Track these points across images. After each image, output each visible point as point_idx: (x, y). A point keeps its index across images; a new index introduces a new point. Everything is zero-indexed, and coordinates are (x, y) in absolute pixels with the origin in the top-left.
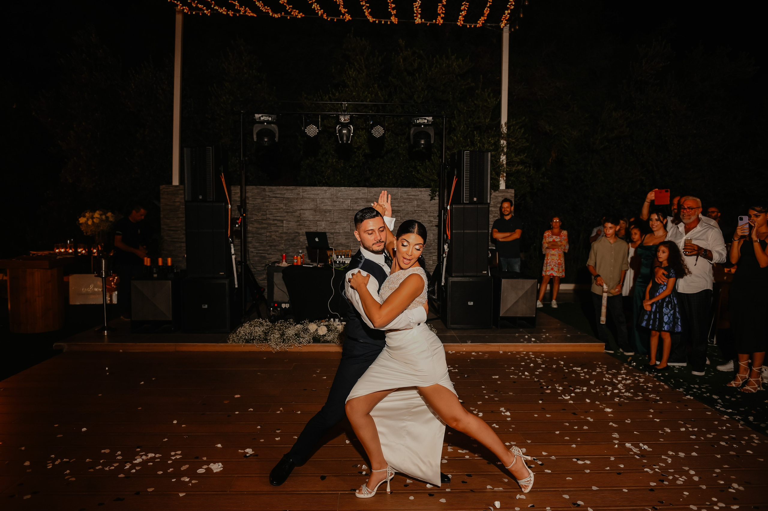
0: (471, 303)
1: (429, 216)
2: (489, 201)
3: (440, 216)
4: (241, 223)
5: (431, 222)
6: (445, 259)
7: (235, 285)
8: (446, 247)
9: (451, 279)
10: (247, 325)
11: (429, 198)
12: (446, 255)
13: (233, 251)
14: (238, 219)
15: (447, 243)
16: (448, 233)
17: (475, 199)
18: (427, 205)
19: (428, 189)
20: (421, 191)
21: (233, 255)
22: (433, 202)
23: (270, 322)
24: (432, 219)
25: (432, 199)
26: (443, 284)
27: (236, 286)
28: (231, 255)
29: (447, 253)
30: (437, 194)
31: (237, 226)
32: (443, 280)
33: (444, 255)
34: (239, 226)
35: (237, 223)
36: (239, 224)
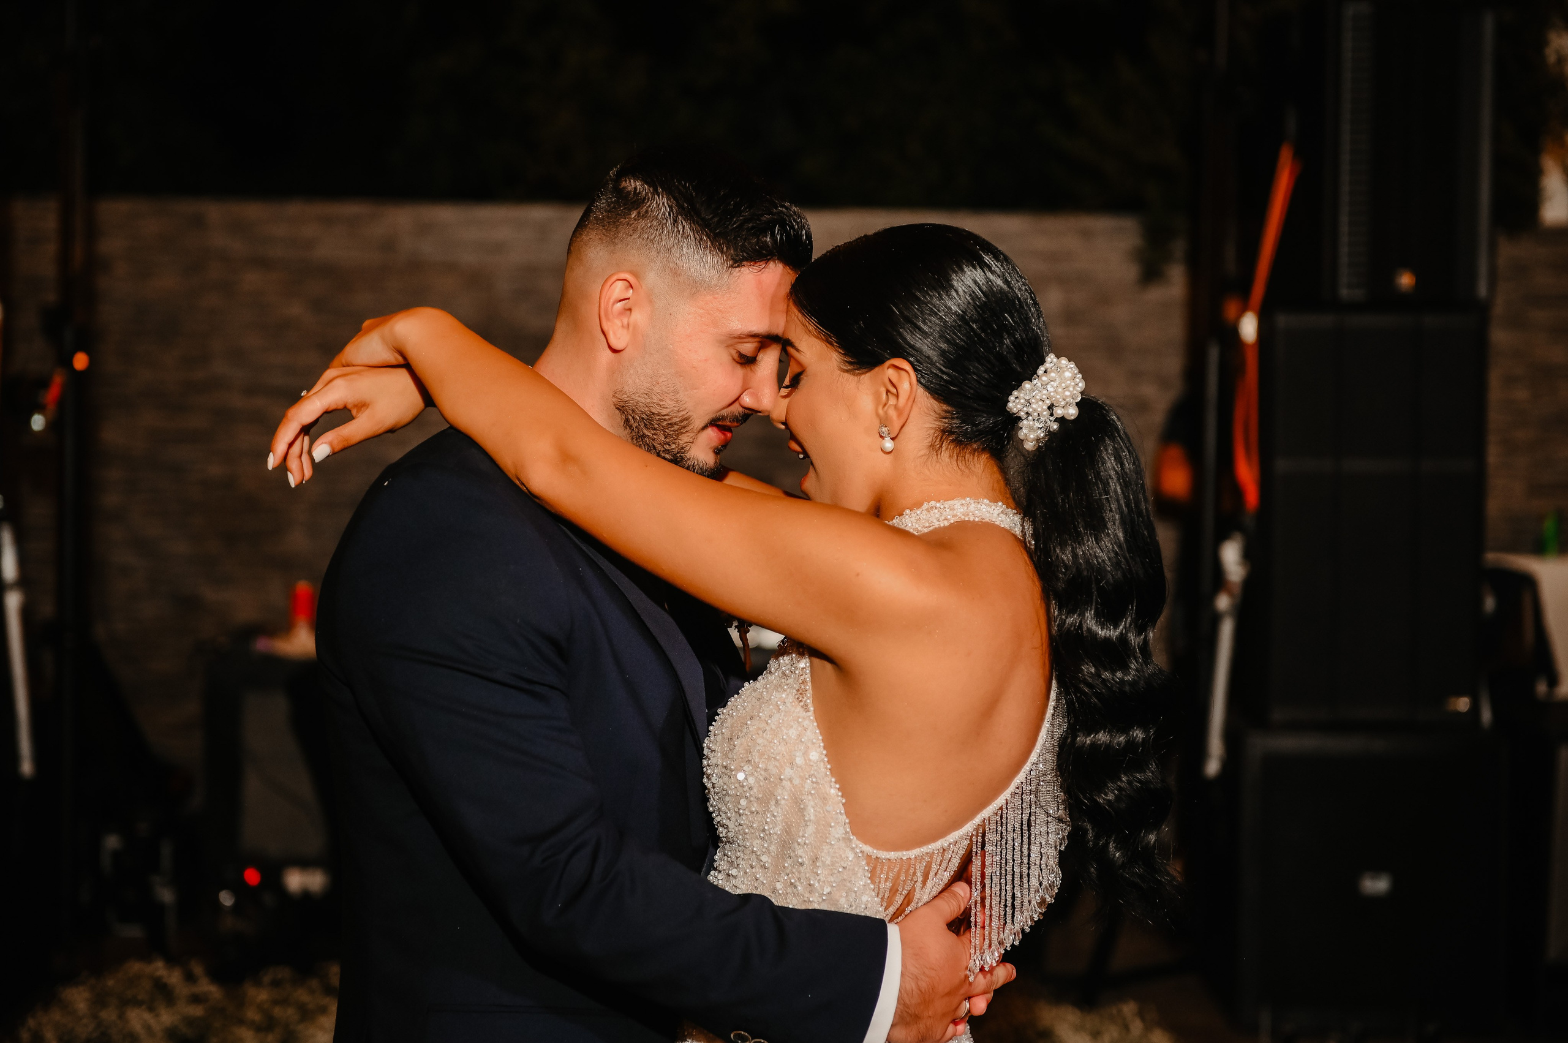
0: (1377, 885)
1: (1135, 376)
2: (1482, 290)
3: (1194, 373)
4: (61, 404)
6: (1227, 626)
7: (14, 757)
8: (1231, 555)
9: (1261, 744)
10: (79, 998)
11: (1129, 272)
12: (1231, 594)
13: (12, 565)
14: (44, 383)
15: (1241, 531)
16: (1246, 473)
17: (1406, 280)
18: (1120, 314)
19: (1128, 224)
20: (1086, 234)
21: (14, 584)
22: (1155, 294)
23: (217, 975)
25: (1150, 276)
26: (1213, 767)
27: (27, 767)
29: (1237, 590)
30: (1179, 247)
31: (38, 422)
32: (1216, 745)
33: (1223, 602)
34: (50, 426)
35: (40, 409)
36: (51, 408)
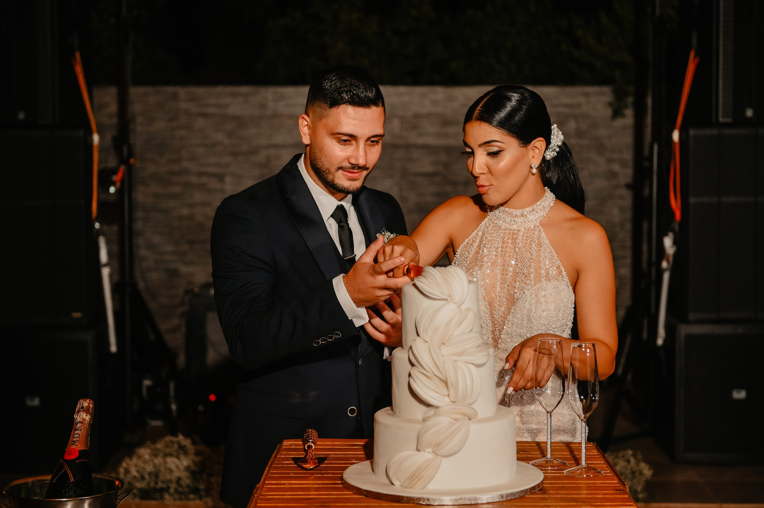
0: (741, 395)
1: (610, 161)
4: (122, 181)
5: (613, 175)
6: (666, 276)
7: (108, 344)
8: (668, 242)
9: (684, 330)
11: (609, 112)
12: (668, 262)
13: (104, 256)
14: (115, 172)
15: (673, 231)
16: (676, 204)
17: (749, 113)
18: (603, 132)
19: (607, 90)
20: (586, 95)
21: (105, 265)
22: (619, 122)
24: (616, 168)
25: (617, 113)
26: (660, 341)
27: (113, 348)
28: (97, 266)
29: (671, 259)
30: (630, 100)
31: (112, 190)
32: (661, 331)
33: (665, 264)
34: (118, 191)
35: (113, 184)
36: (118, 185)
